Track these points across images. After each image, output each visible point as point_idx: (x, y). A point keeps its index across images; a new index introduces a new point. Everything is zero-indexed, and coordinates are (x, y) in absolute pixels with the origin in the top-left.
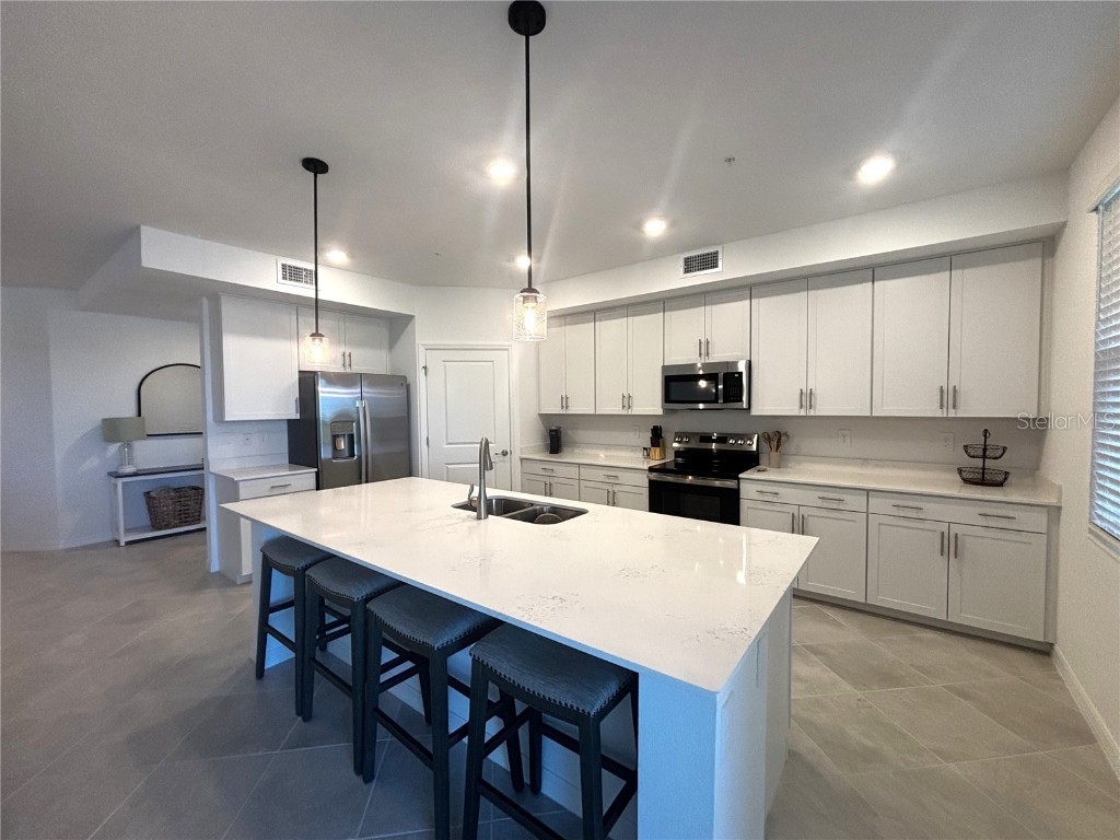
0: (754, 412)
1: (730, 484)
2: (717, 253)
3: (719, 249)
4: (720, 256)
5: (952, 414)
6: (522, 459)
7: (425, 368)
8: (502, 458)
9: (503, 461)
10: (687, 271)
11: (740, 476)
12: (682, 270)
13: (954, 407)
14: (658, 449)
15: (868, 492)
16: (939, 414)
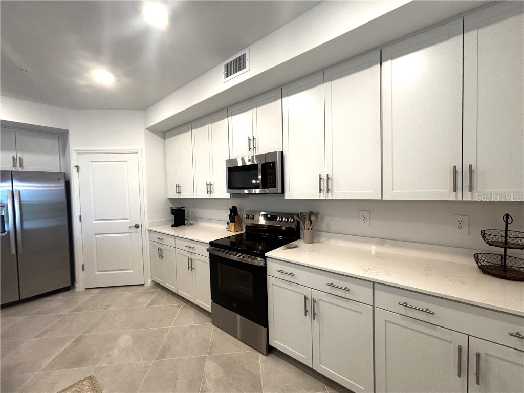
0: (287, 196)
1: (259, 261)
2: (245, 54)
3: (246, 51)
4: (247, 57)
5: (468, 197)
6: (149, 231)
7: (77, 167)
8: (135, 229)
9: (136, 232)
10: (227, 75)
11: (267, 254)
12: (223, 75)
13: (471, 189)
14: (234, 224)
15: (374, 284)
16: (452, 197)
